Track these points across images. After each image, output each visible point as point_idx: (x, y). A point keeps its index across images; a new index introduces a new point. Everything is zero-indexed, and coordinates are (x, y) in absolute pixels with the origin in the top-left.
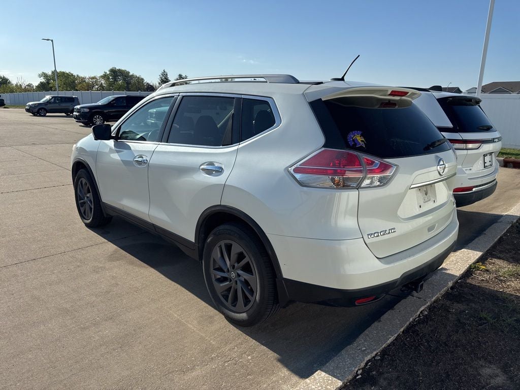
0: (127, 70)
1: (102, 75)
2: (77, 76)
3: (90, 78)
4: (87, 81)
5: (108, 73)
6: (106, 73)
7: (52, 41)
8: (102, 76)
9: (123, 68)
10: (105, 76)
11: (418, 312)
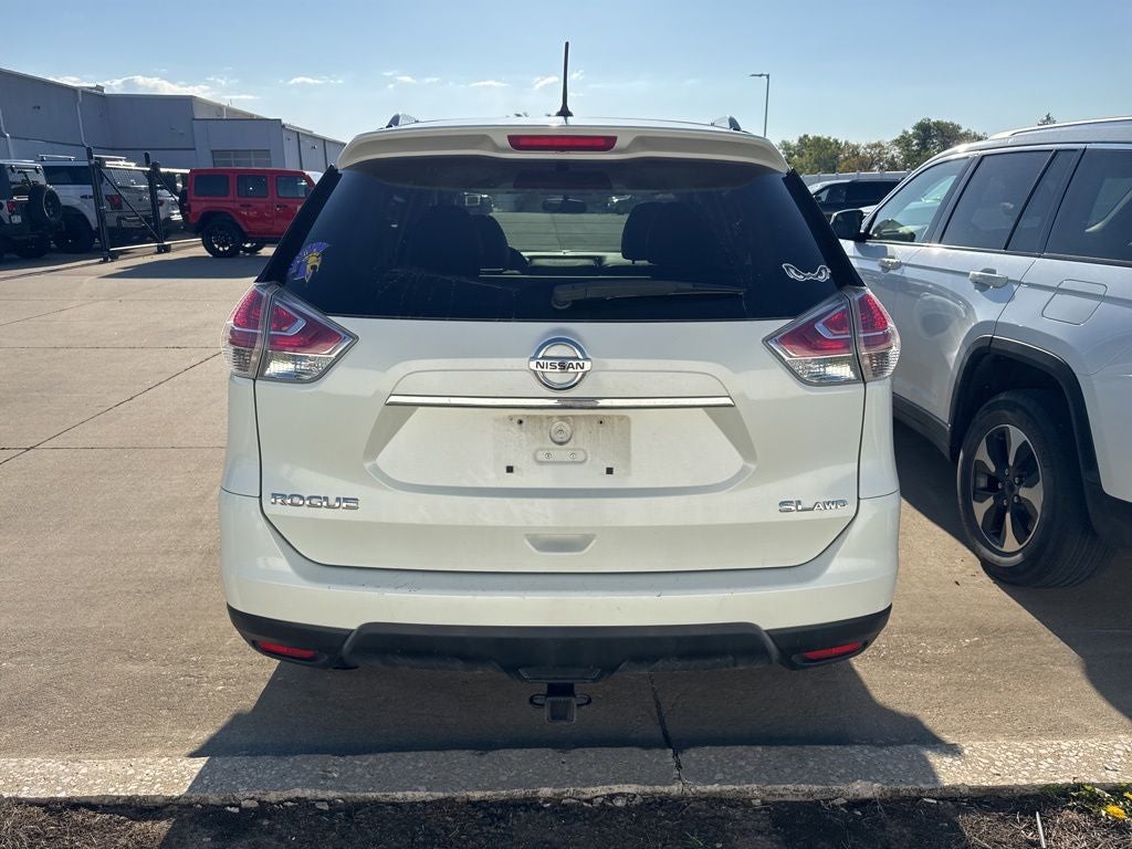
0: (956, 123)
1: (897, 137)
2: (846, 143)
3: (869, 146)
4: (862, 151)
5: (911, 132)
6: (906, 133)
7: (768, 76)
8: (896, 140)
9: (946, 120)
10: (903, 142)
11: (599, 788)
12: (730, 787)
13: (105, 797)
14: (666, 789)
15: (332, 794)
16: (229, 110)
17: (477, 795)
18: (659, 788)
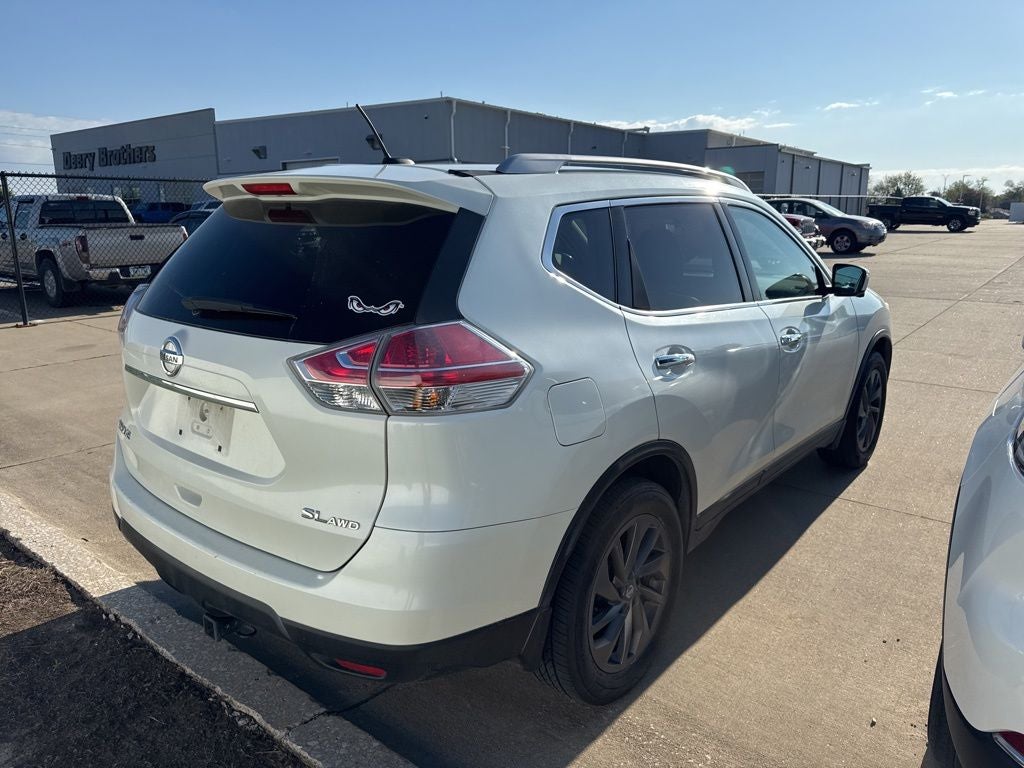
11: (243, 705)
12: (306, 754)
13: (76, 583)
14: (272, 730)
15: (140, 631)
16: (739, 139)
17: (189, 671)
18: (269, 727)
